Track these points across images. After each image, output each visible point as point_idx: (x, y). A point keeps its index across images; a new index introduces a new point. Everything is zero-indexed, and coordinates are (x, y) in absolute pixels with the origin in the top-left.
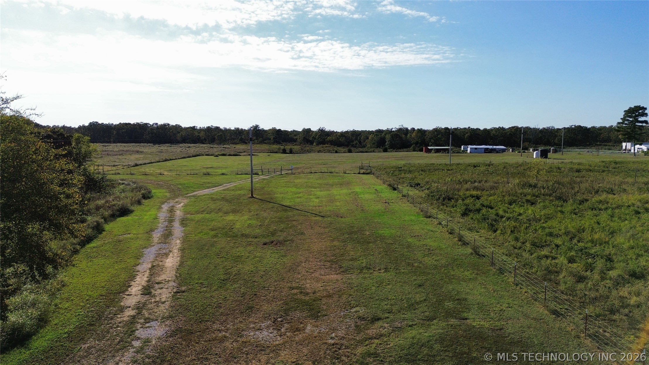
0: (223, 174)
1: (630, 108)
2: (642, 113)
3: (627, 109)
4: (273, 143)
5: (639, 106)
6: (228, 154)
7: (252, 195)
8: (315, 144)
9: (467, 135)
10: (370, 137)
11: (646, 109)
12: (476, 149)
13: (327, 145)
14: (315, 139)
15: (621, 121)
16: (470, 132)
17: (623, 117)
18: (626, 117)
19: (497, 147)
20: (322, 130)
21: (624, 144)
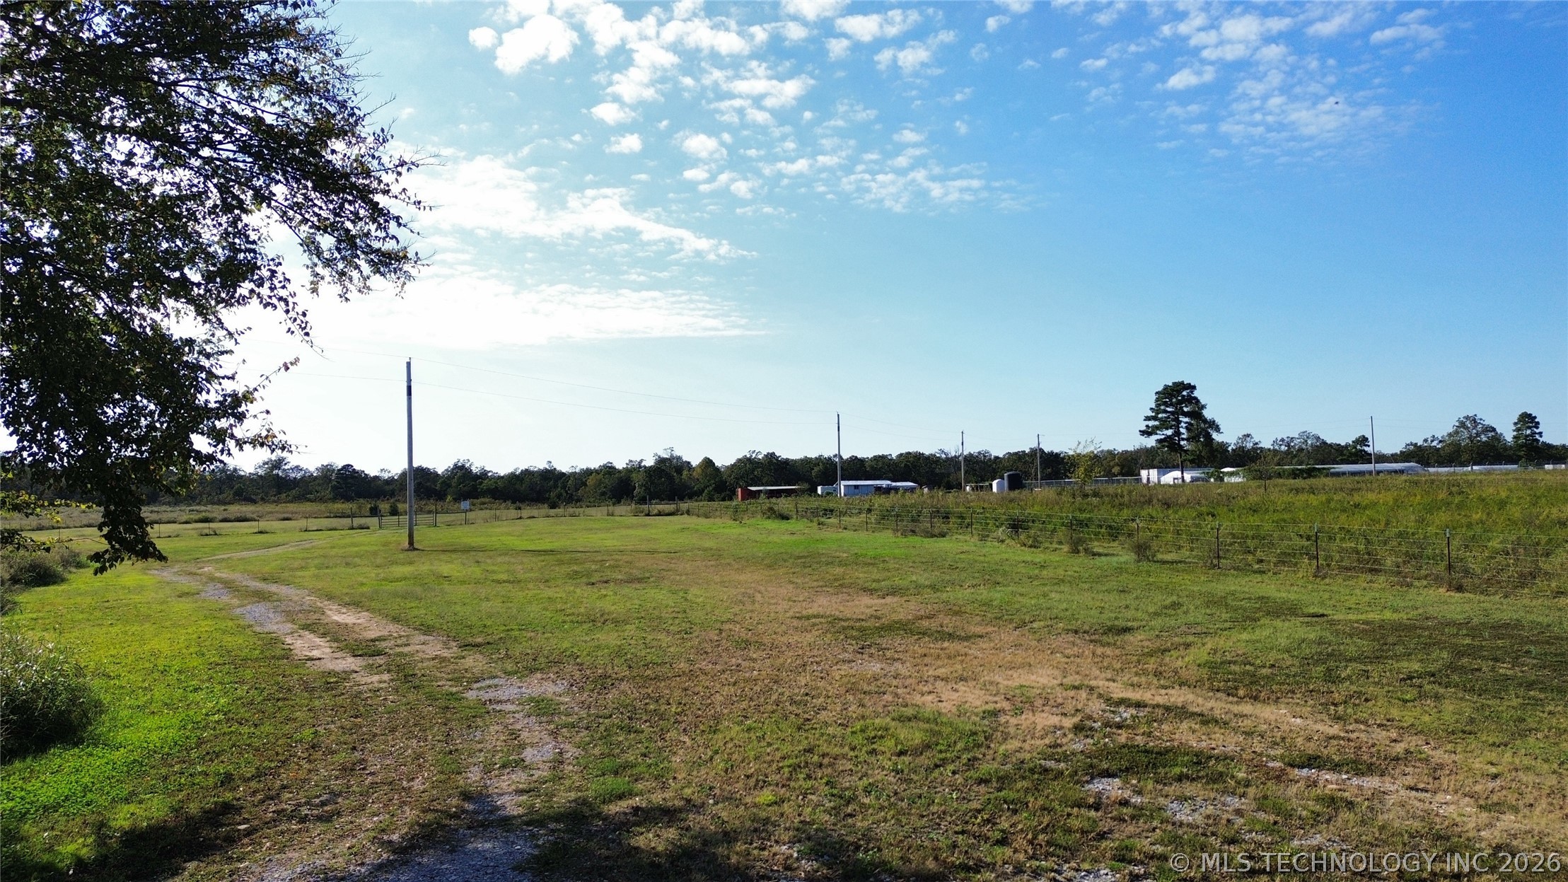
0: (261, 532)
1: (1166, 387)
2: (1189, 395)
3: (1160, 388)
4: (334, 500)
5: (1182, 383)
6: (220, 517)
7: (411, 543)
8: (449, 498)
9: (816, 469)
10: (591, 481)
11: (1194, 387)
12: (856, 487)
13: (483, 500)
14: (449, 486)
15: (1151, 414)
16: (824, 464)
17: (1154, 406)
18: (1160, 405)
19: (899, 484)
20: (463, 466)
21: (1144, 473)
